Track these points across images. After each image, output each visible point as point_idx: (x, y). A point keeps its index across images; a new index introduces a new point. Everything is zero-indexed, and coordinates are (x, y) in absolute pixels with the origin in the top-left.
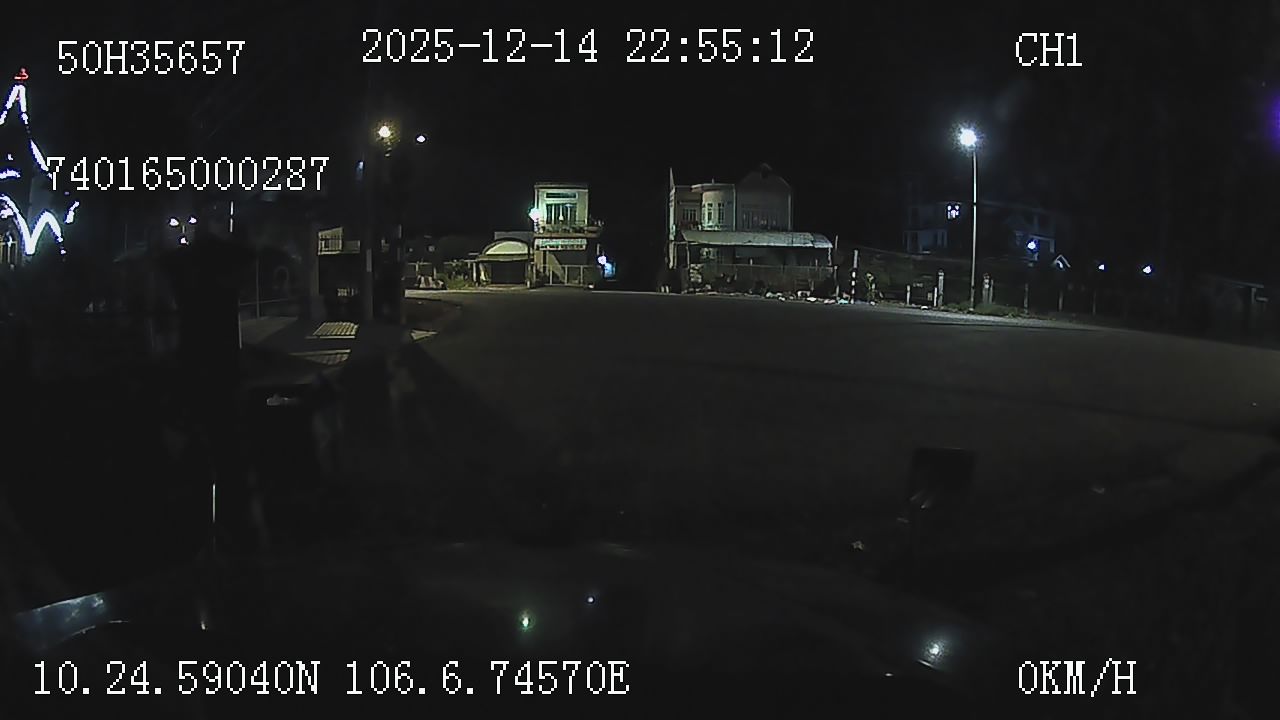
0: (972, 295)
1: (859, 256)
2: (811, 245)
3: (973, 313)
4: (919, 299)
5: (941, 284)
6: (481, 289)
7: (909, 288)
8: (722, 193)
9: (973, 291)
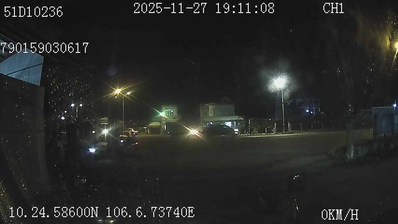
0: (284, 129)
1: (250, 120)
2: (237, 119)
3: (284, 134)
4: (269, 131)
5: (275, 126)
6: (147, 135)
7: (266, 129)
8: (213, 106)
9: (284, 127)
